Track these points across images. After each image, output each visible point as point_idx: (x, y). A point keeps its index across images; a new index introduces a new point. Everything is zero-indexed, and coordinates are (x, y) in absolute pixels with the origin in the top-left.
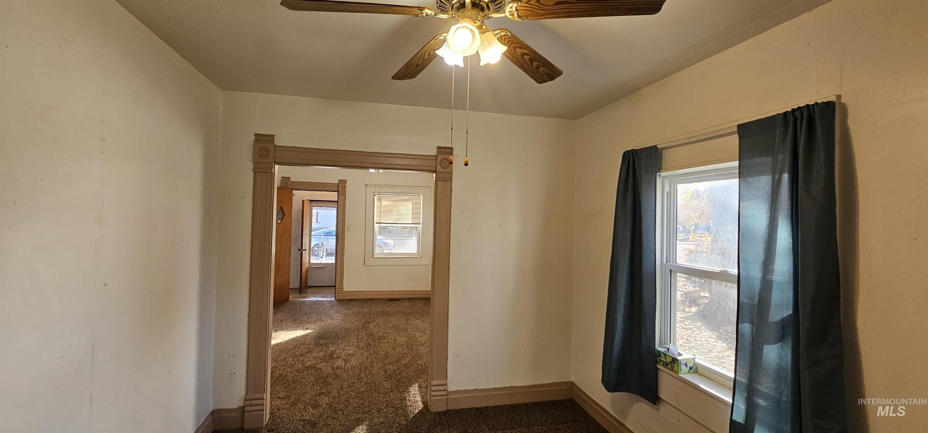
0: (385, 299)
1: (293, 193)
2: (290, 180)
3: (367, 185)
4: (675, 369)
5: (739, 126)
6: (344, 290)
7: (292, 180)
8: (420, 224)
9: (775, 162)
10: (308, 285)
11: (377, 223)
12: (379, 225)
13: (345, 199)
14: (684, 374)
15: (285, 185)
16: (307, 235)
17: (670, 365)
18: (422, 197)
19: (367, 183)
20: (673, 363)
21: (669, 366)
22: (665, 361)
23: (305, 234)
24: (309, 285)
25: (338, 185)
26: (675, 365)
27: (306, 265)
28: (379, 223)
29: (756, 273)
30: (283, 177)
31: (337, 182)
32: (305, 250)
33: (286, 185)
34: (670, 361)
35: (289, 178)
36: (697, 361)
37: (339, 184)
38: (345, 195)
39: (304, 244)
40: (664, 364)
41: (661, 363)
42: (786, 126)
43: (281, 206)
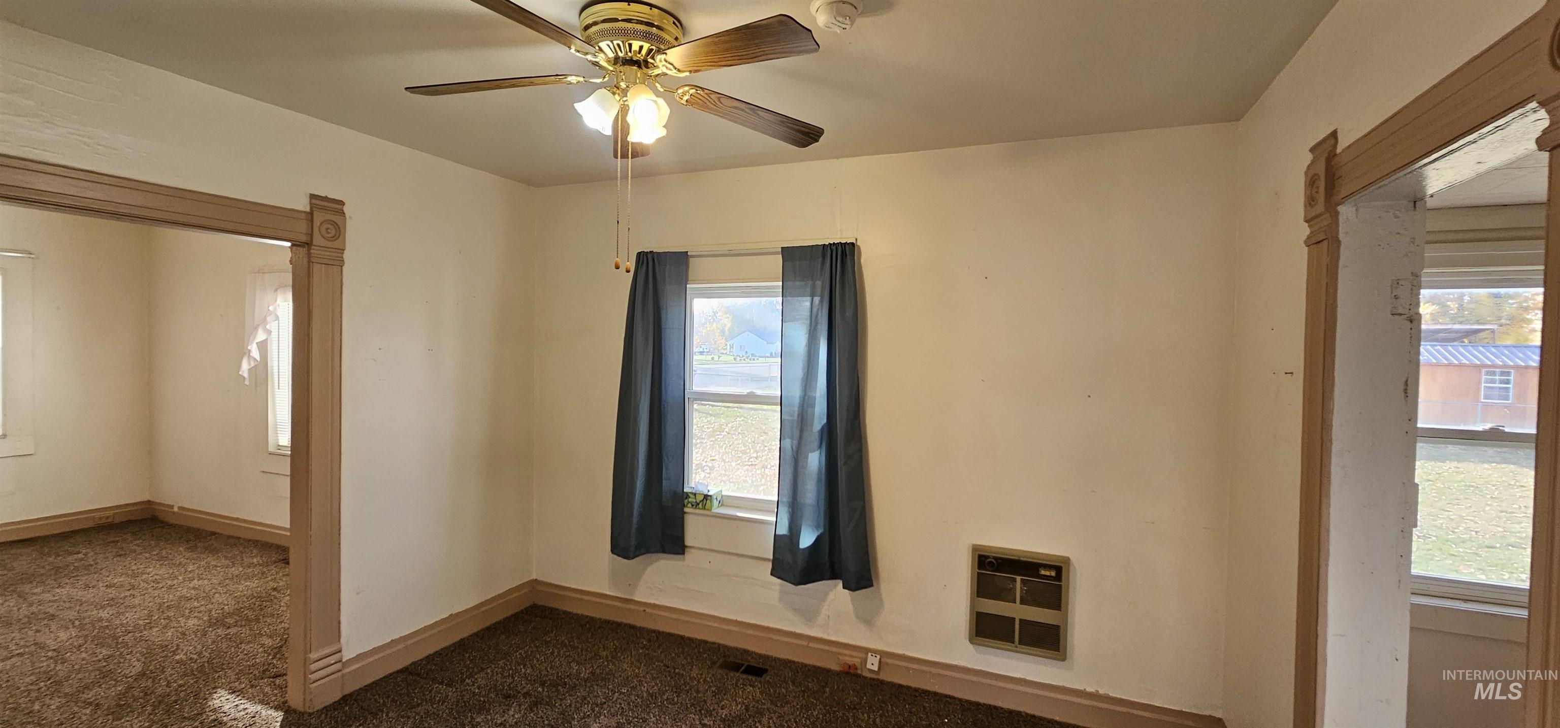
4: (707, 506)
5: (782, 248)
9: (813, 288)
14: (716, 509)
17: (701, 504)
20: (705, 500)
21: (700, 506)
22: (695, 501)
26: (708, 501)
29: (796, 392)
34: (702, 498)
36: (724, 493)
40: (693, 506)
41: (690, 505)
42: (824, 256)
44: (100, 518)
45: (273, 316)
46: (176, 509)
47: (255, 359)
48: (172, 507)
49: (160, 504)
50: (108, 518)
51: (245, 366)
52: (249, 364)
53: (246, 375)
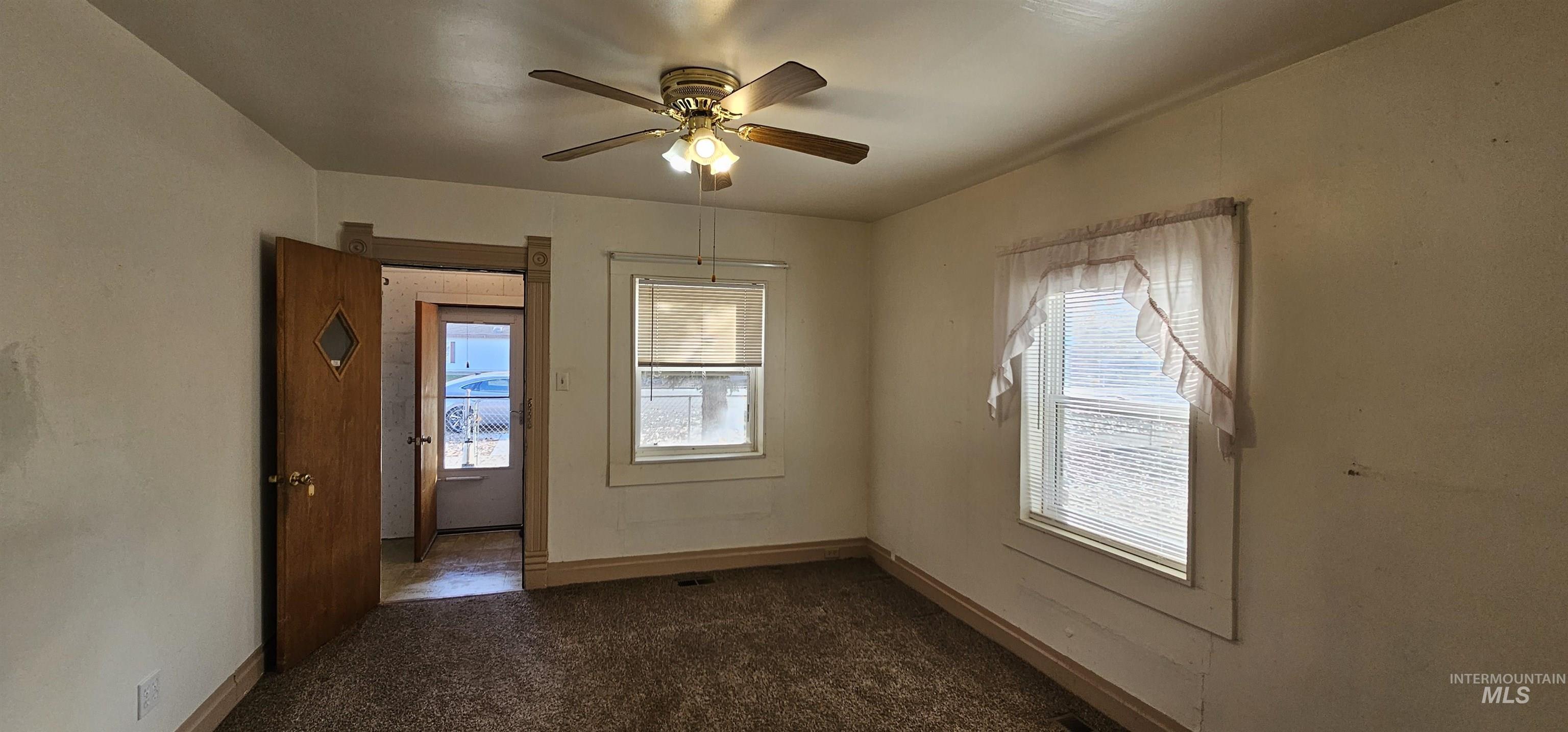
0: (669, 577)
1: (384, 275)
2: (371, 232)
3: (611, 255)
6: (550, 561)
7: (376, 233)
8: (760, 365)
10: (438, 528)
11: (641, 364)
12: (648, 369)
13: (549, 293)
15: (356, 248)
16: (433, 397)
18: (764, 290)
19: (612, 249)
23: (427, 397)
24: (441, 526)
25: (524, 251)
27: (430, 478)
28: (650, 364)
30: (347, 225)
31: (522, 243)
32: (429, 441)
33: (360, 247)
35: (370, 226)
37: (527, 248)
38: (549, 283)
39: (425, 424)
43: (340, 311)
44: (830, 553)
45: (1038, 316)
46: (893, 558)
47: (1007, 382)
48: (889, 553)
49: (877, 546)
50: (835, 552)
51: (995, 392)
52: (1000, 389)
53: (994, 404)
